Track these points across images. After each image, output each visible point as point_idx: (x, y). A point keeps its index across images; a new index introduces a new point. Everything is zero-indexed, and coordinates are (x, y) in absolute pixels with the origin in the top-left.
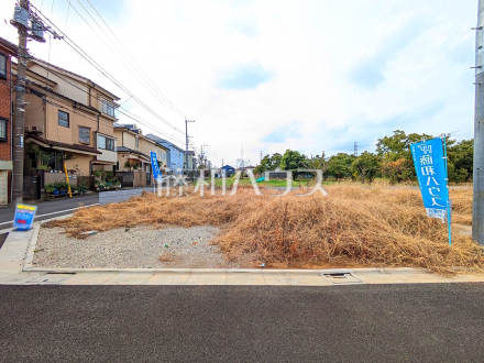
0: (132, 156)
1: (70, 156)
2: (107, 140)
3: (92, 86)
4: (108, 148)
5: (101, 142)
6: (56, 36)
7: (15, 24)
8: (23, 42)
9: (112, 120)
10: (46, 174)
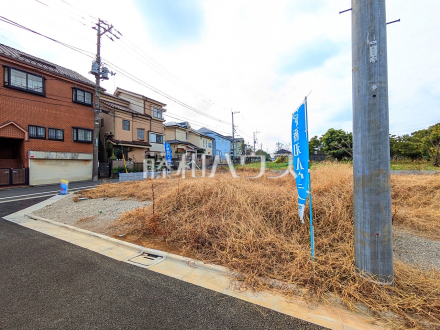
0: (179, 147)
1: (131, 149)
2: (158, 136)
3: (146, 99)
4: (159, 141)
5: (153, 138)
6: (112, 74)
7: (93, 73)
8: (98, 82)
9: (161, 121)
10: (114, 162)
